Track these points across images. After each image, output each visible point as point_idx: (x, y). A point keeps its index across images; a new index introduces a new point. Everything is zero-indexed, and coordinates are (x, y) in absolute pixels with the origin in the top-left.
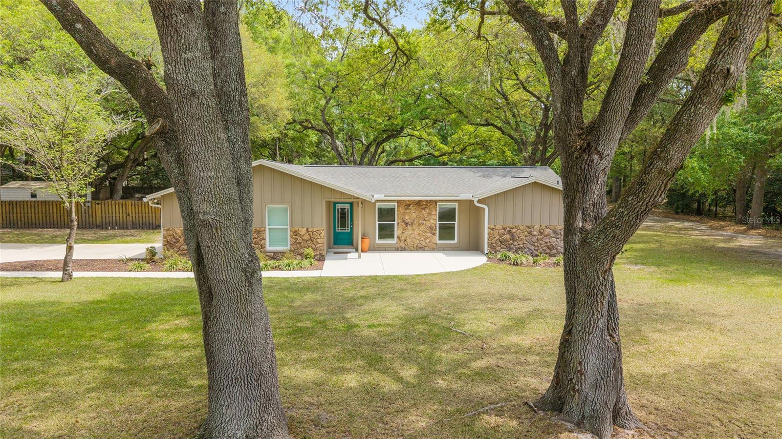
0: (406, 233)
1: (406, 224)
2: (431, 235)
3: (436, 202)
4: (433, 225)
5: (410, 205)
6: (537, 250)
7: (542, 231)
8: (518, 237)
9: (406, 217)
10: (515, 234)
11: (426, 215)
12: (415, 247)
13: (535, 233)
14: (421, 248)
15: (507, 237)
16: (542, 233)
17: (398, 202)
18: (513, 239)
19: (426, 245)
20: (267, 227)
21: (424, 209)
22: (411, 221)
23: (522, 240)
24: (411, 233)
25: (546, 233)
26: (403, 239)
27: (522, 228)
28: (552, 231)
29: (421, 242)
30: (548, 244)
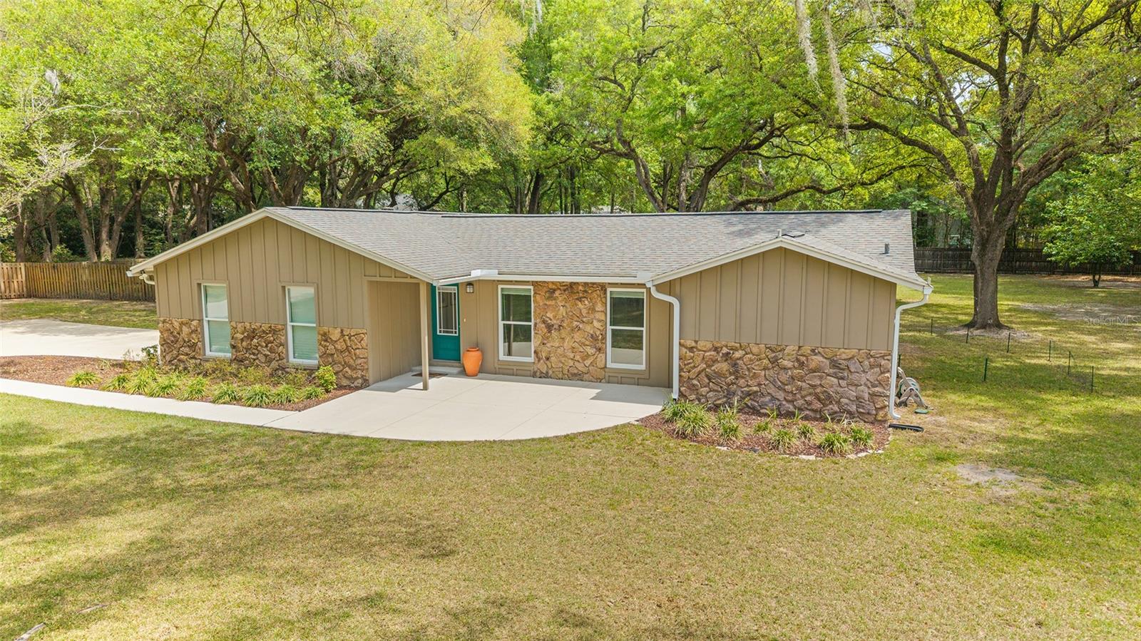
0: (548, 345)
1: (549, 327)
2: (593, 351)
3: (603, 287)
4: (598, 333)
5: (554, 291)
6: (791, 402)
7: (803, 359)
8: (748, 369)
9: (548, 315)
10: (740, 362)
11: (584, 312)
12: (566, 372)
13: (786, 363)
14: (575, 375)
15: (723, 366)
16: (802, 364)
17: (535, 284)
18: (736, 372)
19: (585, 370)
20: (289, 324)
21: (580, 299)
22: (558, 322)
23: (755, 376)
24: (557, 345)
25: (813, 365)
26: (544, 355)
27: (755, 350)
28: (827, 362)
29: (576, 364)
30: (818, 390)
